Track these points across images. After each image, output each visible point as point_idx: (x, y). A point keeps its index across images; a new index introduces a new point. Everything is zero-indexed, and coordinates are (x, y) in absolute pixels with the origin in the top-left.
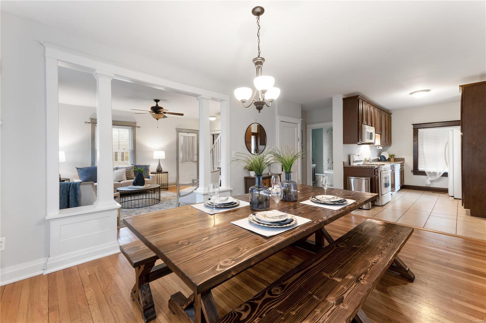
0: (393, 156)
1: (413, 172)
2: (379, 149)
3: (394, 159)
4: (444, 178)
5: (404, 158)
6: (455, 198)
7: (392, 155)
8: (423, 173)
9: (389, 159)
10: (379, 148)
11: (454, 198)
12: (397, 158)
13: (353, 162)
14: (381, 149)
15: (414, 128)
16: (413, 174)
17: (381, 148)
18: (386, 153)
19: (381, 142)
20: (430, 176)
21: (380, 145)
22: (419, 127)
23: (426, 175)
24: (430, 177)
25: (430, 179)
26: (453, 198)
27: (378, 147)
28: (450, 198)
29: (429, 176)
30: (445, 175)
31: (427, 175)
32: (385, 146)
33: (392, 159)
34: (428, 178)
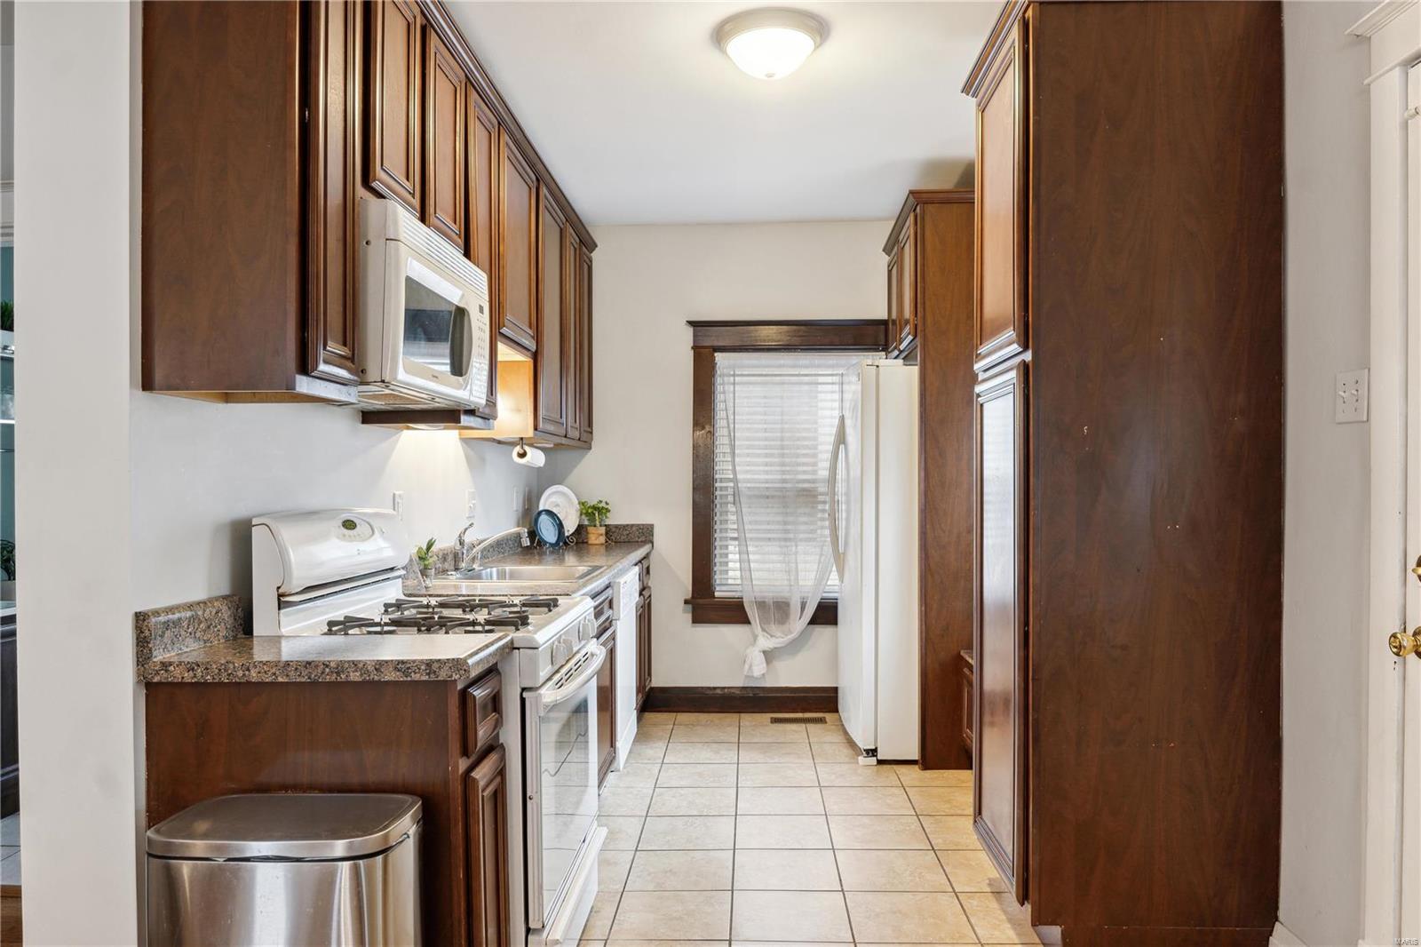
0: (600, 510)
1: (690, 606)
2: (529, 468)
3: (603, 530)
4: (824, 632)
5: (652, 526)
6: (879, 758)
7: (594, 508)
8: (734, 612)
9: (580, 529)
10: (523, 455)
11: (880, 762)
12: (617, 527)
13: (281, 605)
14: (539, 469)
15: (697, 349)
16: (689, 616)
17: (536, 458)
18: (564, 494)
19: (541, 413)
20: (765, 627)
21: (530, 433)
22: (716, 343)
23: (745, 620)
24: (764, 630)
25: (765, 642)
26: (873, 760)
27: (518, 449)
28: (860, 758)
29: (758, 630)
30: (826, 614)
31: (749, 623)
32: (558, 446)
33: (596, 536)
34: (755, 637)
